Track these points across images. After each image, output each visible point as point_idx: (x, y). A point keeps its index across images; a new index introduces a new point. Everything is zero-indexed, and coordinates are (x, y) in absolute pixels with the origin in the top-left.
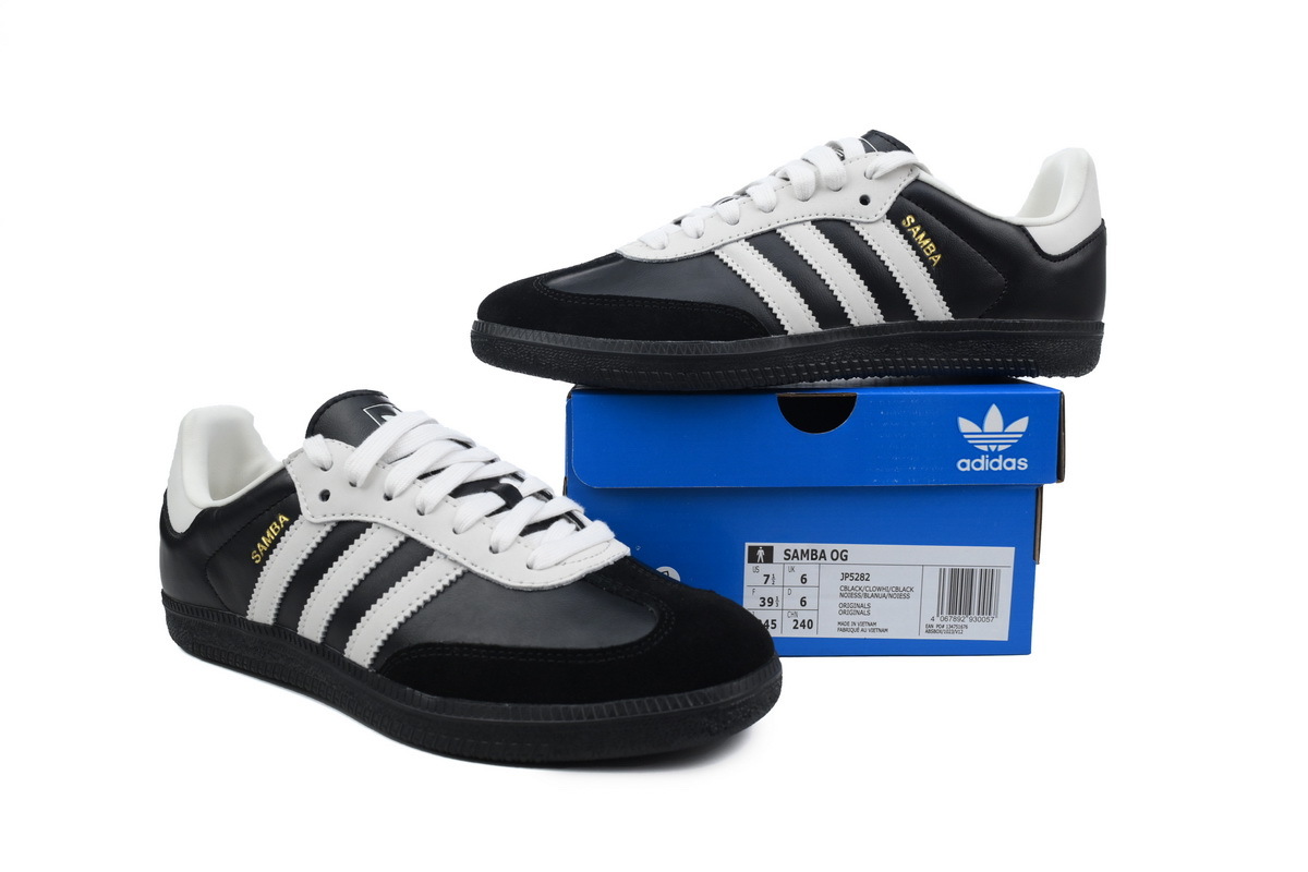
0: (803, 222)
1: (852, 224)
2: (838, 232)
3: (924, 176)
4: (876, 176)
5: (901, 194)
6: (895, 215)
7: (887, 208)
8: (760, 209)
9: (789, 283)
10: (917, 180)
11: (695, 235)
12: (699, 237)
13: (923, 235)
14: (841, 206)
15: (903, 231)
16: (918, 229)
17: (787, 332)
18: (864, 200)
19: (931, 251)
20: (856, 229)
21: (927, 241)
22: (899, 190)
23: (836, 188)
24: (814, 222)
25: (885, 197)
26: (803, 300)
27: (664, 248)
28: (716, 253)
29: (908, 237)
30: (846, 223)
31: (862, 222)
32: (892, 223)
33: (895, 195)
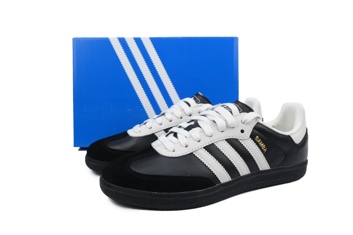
0: (223, 140)
1: (239, 140)
2: (234, 143)
3: (260, 121)
4: (246, 123)
5: (254, 128)
6: (252, 136)
7: (250, 134)
8: (207, 136)
9: (221, 165)
10: (258, 123)
11: (185, 146)
12: (186, 147)
13: (261, 143)
14: (235, 134)
15: (255, 142)
16: (260, 140)
17: (221, 182)
18: (242, 131)
19: (264, 147)
20: (240, 142)
21: (263, 144)
22: (253, 127)
23: (232, 127)
24: (226, 140)
25: (249, 131)
26: (226, 171)
27: (174, 151)
28: (194, 154)
29: (257, 144)
30: (237, 140)
31: (242, 140)
32: (252, 139)
33: (252, 129)
